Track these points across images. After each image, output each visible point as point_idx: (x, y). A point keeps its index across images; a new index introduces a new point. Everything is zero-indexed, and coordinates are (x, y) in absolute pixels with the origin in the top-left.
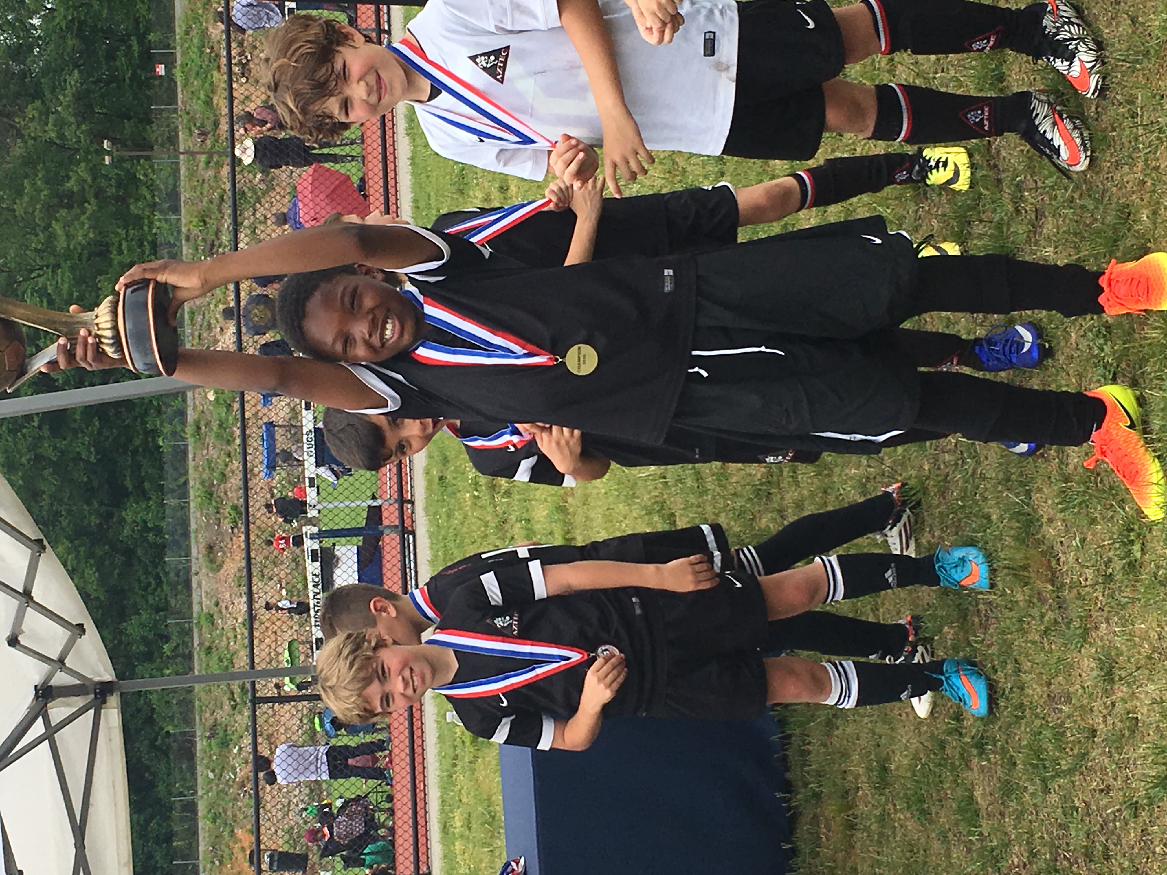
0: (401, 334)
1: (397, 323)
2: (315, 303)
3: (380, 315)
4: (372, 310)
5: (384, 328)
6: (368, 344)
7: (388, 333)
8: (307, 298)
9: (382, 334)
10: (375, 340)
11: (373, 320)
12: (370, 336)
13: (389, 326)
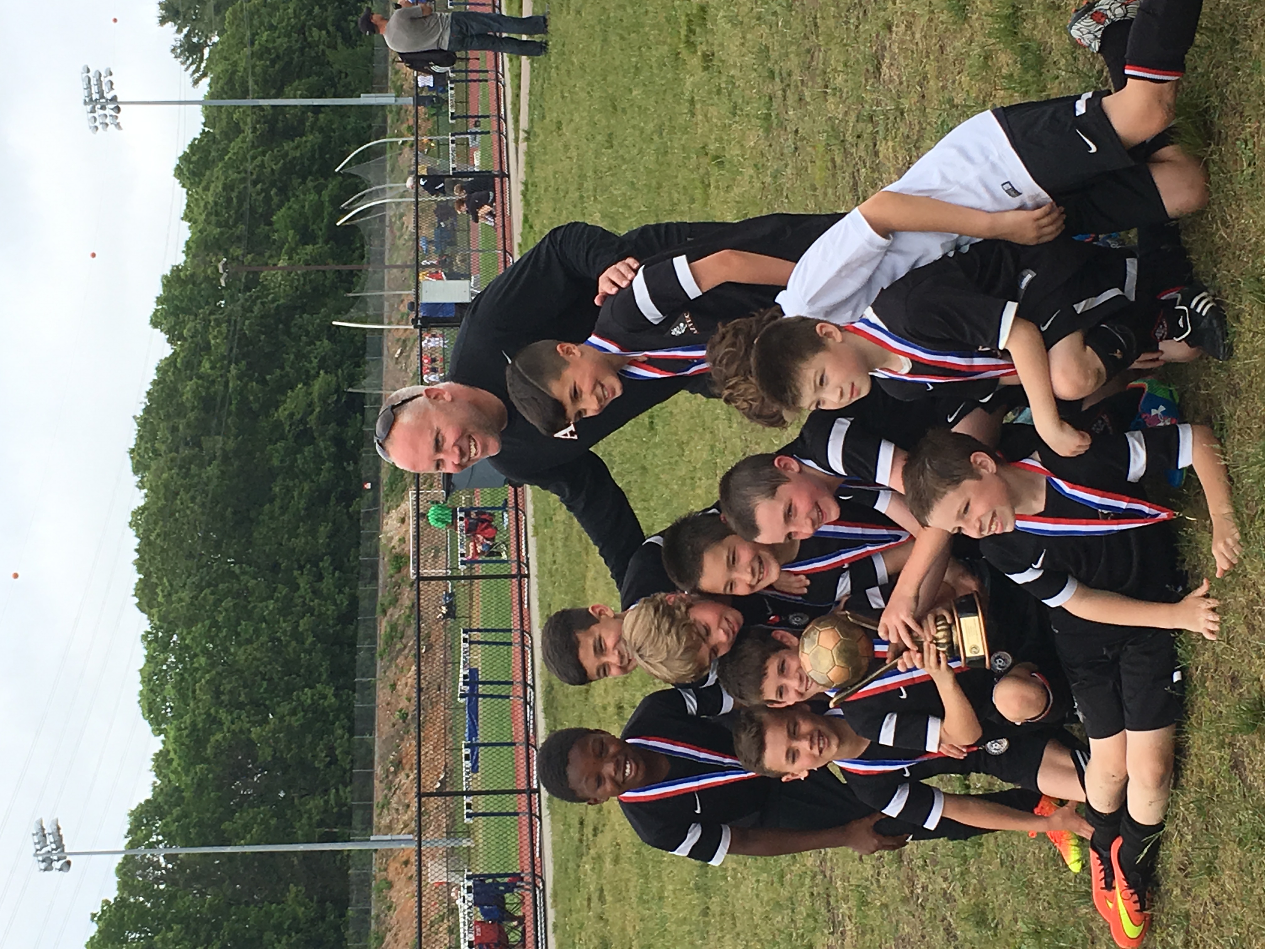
0: (636, 774)
1: (633, 765)
2: (574, 754)
3: (621, 758)
4: (615, 756)
5: (625, 768)
6: (613, 780)
7: (628, 771)
8: (569, 749)
9: (624, 772)
10: (619, 778)
11: (618, 760)
12: (616, 774)
13: (628, 766)
